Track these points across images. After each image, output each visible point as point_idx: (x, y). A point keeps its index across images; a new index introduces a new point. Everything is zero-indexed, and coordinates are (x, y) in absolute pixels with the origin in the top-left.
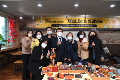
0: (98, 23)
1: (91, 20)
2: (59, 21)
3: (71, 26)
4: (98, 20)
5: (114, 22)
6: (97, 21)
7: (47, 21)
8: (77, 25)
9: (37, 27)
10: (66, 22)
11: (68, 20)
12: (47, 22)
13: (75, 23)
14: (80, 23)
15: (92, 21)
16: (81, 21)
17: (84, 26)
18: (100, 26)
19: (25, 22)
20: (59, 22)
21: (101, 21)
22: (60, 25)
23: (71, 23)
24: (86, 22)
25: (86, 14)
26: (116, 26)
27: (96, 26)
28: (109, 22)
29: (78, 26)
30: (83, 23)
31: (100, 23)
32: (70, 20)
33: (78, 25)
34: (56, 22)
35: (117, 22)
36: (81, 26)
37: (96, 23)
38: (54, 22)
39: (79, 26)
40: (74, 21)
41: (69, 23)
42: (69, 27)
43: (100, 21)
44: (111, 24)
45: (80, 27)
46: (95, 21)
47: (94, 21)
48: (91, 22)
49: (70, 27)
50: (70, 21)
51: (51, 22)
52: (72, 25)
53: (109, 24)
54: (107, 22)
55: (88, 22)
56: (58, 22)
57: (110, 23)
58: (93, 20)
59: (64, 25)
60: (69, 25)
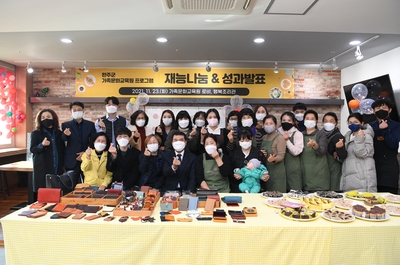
0: (252, 82)
1: (231, 75)
2: (140, 77)
3: (176, 91)
4: (253, 76)
5: (300, 80)
6: (249, 79)
7: (109, 77)
8: (192, 88)
9: (80, 94)
10: (160, 82)
11: (167, 75)
12: (108, 80)
13: (187, 85)
14: (199, 82)
15: (234, 77)
16: (203, 79)
17: (212, 91)
18: (257, 92)
19: (46, 82)
20: (142, 80)
21: (260, 79)
22: (145, 90)
23: (176, 85)
24: (217, 81)
26: (304, 92)
27: (245, 92)
28: (285, 82)
29: (194, 92)
30: (210, 85)
31: (258, 83)
32: (173, 76)
33: (196, 88)
34: (132, 81)
35: (306, 80)
36: (204, 91)
37: (246, 83)
38: (127, 80)
39: (198, 91)
40: (182, 79)
41: (169, 85)
42: (168, 94)
43: (258, 78)
44: (289, 87)
45: (201, 94)
46: (242, 79)
47: (240, 78)
48: (233, 80)
49: (171, 94)
50: (173, 78)
51: (118, 81)
52: (178, 88)
53: (285, 86)
54: (279, 80)
55: (224, 82)
56: (137, 80)
57: (286, 84)
58: (238, 75)
59: (155, 88)
60: (168, 89)
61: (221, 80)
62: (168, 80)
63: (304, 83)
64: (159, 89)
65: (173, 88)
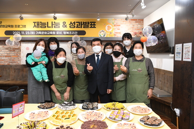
0: (88, 27)
1: (74, 23)
2: (17, 24)
3: (40, 33)
4: (88, 23)
5: (118, 25)
6: (86, 25)
8: (50, 31)
11: (35, 23)
13: (47, 29)
14: (55, 27)
15: (76, 24)
16: (57, 25)
17: (63, 33)
18: (91, 33)
20: (19, 26)
21: (93, 25)
22: (21, 32)
23: (40, 29)
24: (66, 26)
25: (55, 12)
26: (120, 33)
27: (83, 33)
28: (108, 27)
29: (51, 33)
30: (62, 29)
31: (91, 27)
32: (38, 23)
33: (53, 31)
34: (12, 26)
35: (122, 25)
36: (57, 33)
37: (84, 27)
38: (9, 26)
39: (54, 33)
40: (44, 25)
41: (36, 29)
42: (35, 35)
43: (91, 25)
44: (111, 30)
45: (56, 35)
46: (82, 25)
47: (80, 24)
48: (76, 26)
49: (37, 35)
50: (38, 25)
51: (4, 26)
52: (41, 31)
53: (108, 29)
54: (105, 25)
55: (70, 27)
56: (16, 26)
58: (79, 22)
59: (27, 31)
60: (35, 31)
61: (68, 26)
62: (35, 26)
63: (120, 27)
64: (30, 31)
65: (39, 31)
